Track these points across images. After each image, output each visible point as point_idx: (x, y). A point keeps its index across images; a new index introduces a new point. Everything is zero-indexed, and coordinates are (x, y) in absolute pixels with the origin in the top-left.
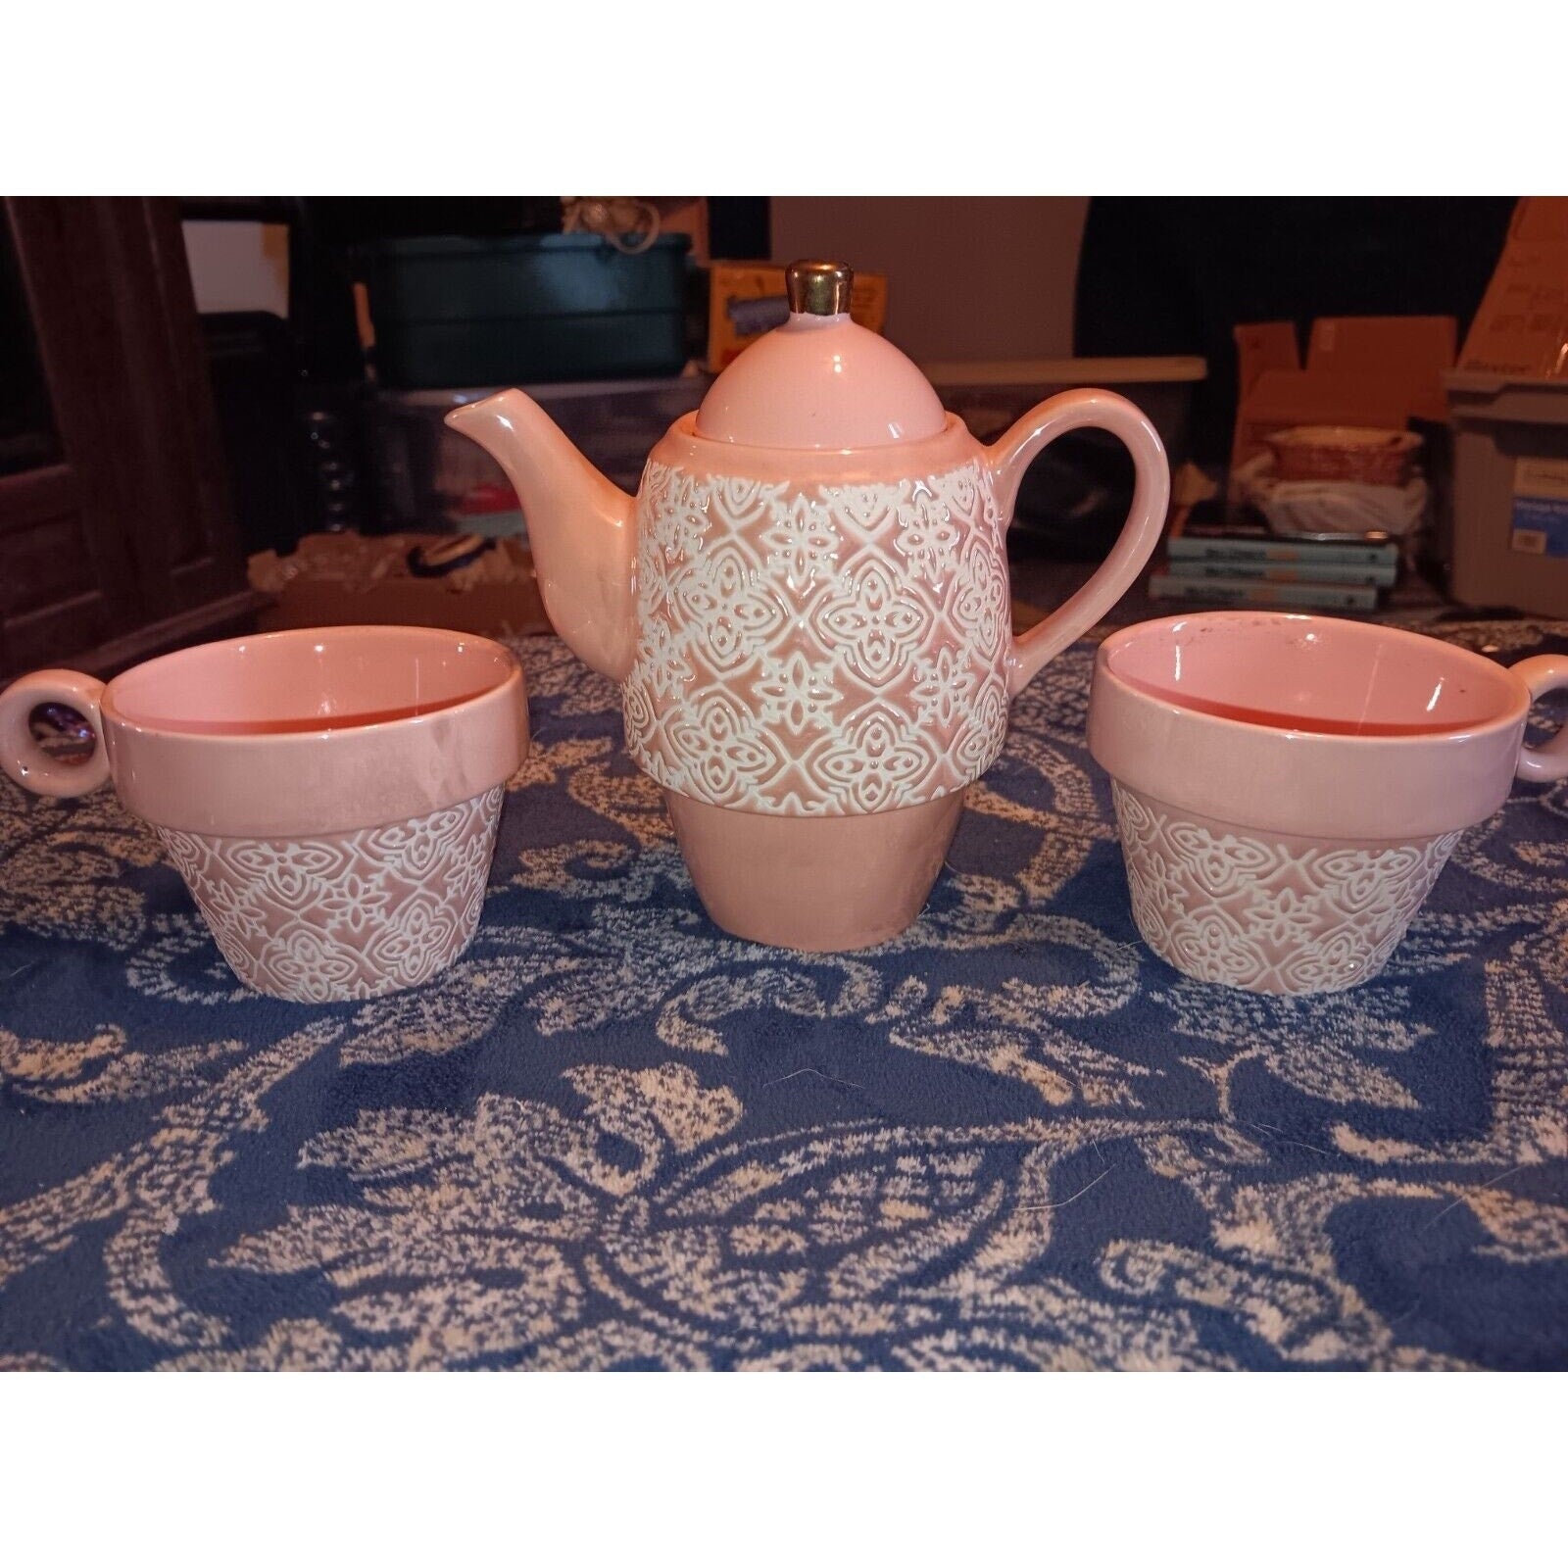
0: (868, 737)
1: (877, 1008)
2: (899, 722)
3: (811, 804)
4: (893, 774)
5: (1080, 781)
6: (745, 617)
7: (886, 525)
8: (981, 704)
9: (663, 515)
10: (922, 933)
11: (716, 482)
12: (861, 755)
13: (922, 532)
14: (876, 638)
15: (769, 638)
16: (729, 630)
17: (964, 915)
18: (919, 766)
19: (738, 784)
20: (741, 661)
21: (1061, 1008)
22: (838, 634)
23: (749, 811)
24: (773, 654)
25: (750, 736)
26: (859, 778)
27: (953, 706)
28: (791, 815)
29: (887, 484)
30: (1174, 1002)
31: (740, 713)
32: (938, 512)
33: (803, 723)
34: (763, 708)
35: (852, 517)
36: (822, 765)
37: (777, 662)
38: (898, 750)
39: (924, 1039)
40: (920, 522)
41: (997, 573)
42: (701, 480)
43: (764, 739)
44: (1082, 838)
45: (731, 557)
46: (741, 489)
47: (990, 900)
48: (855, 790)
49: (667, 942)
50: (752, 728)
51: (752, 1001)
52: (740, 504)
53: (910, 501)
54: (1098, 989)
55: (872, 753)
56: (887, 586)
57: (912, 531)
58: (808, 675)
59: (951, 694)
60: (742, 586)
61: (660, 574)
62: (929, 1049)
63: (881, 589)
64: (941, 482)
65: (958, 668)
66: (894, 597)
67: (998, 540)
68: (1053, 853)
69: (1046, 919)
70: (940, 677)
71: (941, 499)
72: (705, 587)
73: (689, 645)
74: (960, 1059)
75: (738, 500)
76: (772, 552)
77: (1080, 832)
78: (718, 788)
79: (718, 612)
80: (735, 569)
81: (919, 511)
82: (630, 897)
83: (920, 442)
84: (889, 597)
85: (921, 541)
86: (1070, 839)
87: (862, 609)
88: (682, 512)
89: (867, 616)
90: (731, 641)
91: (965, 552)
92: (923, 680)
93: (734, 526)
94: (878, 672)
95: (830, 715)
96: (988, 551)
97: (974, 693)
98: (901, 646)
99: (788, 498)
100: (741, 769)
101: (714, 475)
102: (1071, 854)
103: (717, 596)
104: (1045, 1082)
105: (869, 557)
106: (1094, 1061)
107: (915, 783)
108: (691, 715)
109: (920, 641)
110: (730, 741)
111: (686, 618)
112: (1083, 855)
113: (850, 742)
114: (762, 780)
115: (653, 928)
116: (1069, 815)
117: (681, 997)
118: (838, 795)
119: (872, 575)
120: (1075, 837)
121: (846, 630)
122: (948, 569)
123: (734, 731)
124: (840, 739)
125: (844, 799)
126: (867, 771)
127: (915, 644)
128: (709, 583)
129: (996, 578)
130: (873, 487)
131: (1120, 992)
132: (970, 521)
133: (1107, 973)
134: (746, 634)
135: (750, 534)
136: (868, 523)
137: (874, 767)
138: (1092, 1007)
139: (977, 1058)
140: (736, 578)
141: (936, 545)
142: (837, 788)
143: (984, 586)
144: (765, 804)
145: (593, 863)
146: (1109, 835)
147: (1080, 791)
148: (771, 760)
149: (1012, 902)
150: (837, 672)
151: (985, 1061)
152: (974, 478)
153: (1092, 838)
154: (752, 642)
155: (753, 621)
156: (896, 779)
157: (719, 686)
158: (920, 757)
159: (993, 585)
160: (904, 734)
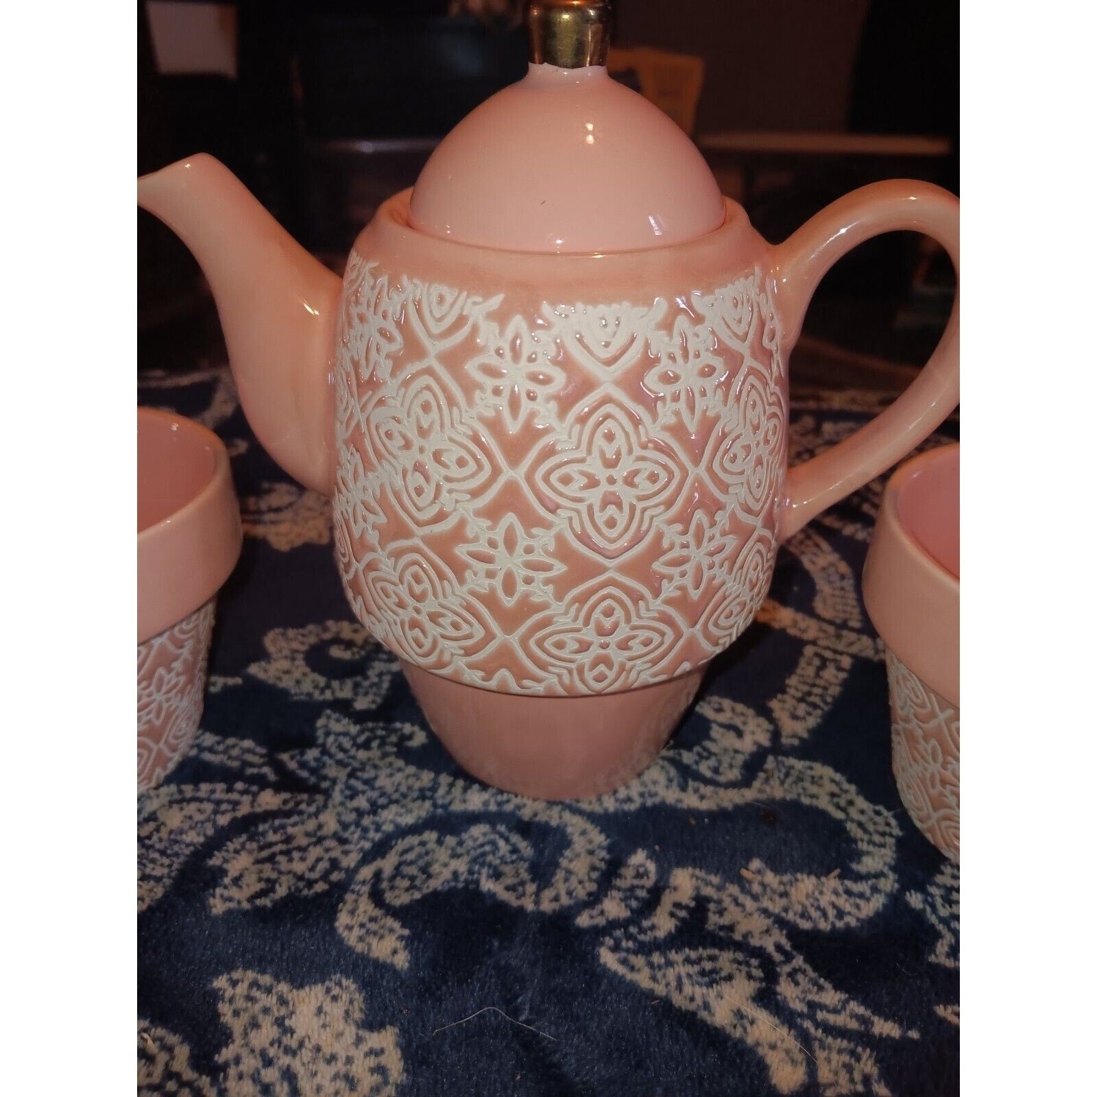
0: (597, 614)
1: (594, 900)
2: (637, 598)
3: (526, 683)
4: (627, 654)
5: (843, 577)
6: (445, 466)
7: (633, 355)
8: (741, 567)
9: (356, 321)
10: (662, 779)
11: (412, 288)
12: (589, 634)
13: (679, 367)
14: (611, 500)
15: (475, 493)
16: (427, 479)
17: (711, 754)
18: (661, 644)
19: (442, 652)
20: (440, 517)
21: (804, 915)
22: (561, 494)
23: (455, 681)
24: (479, 513)
25: (454, 603)
26: (586, 658)
27: (707, 574)
28: (503, 692)
29: (635, 302)
30: (933, 906)
31: (442, 576)
32: (701, 339)
33: (517, 596)
34: (468, 574)
35: (586, 347)
36: (540, 644)
37: (486, 523)
38: (634, 628)
39: (639, 961)
40: (678, 353)
41: (775, 409)
42: (394, 283)
43: (469, 608)
44: (841, 653)
45: (428, 388)
46: (441, 299)
47: (739, 734)
48: (580, 671)
49: (384, 773)
50: (455, 595)
51: (455, 874)
52: (440, 319)
53: (667, 325)
54: (849, 883)
55: (601, 632)
56: (627, 434)
57: (665, 365)
58: (522, 541)
59: (706, 562)
60: (442, 426)
61: (352, 396)
62: (643, 979)
63: (620, 441)
64: (709, 299)
65: (716, 531)
66: (638, 451)
67: (779, 366)
68: (811, 671)
69: (799, 765)
70: (693, 544)
71: (707, 323)
72: (399, 421)
73: (382, 487)
74: (678, 1000)
75: (438, 315)
76: (480, 387)
77: (840, 646)
78: (419, 651)
79: (414, 454)
80: (433, 403)
81: (677, 340)
82: (361, 704)
83: (685, 245)
84: (630, 451)
85: (676, 378)
86: (828, 654)
87: (595, 466)
88: (375, 322)
89: (602, 473)
90: (429, 491)
91: (736, 388)
92: (671, 547)
93: (434, 348)
94: (613, 541)
95: (550, 588)
96: (766, 384)
97: (733, 560)
98: (644, 510)
99: (501, 317)
100: (444, 637)
101: (410, 278)
102: (830, 674)
103: (413, 435)
104: (773, 1047)
105: (607, 400)
106: (835, 1011)
107: (655, 662)
108: (387, 567)
109: (669, 504)
110: (430, 605)
111: (379, 455)
112: (843, 675)
113: (576, 619)
114: (468, 652)
115: (375, 753)
116: (830, 622)
117: (379, 863)
118: (560, 676)
119: (609, 424)
120: (835, 652)
121: (572, 490)
122: (710, 414)
123: (435, 595)
124: (562, 614)
125: (566, 679)
126: (595, 651)
127: (662, 508)
128: (402, 415)
129: (774, 415)
130: (615, 306)
131: (875, 890)
132: (744, 348)
133: (858, 855)
134: (446, 486)
135: (453, 360)
136: (606, 354)
137: (605, 646)
138: (840, 914)
139: (699, 1001)
140: (434, 414)
141: (697, 383)
142: (560, 668)
143: (756, 428)
144: (475, 677)
145: (336, 652)
146: (869, 653)
147: (842, 589)
148: (479, 633)
149: (765, 740)
150: (560, 539)
151: (706, 1006)
152: (753, 292)
153: (853, 656)
154: (455, 496)
155: (455, 472)
156: (631, 659)
157: (416, 542)
158: (663, 634)
159: (768, 425)
160: (643, 612)
